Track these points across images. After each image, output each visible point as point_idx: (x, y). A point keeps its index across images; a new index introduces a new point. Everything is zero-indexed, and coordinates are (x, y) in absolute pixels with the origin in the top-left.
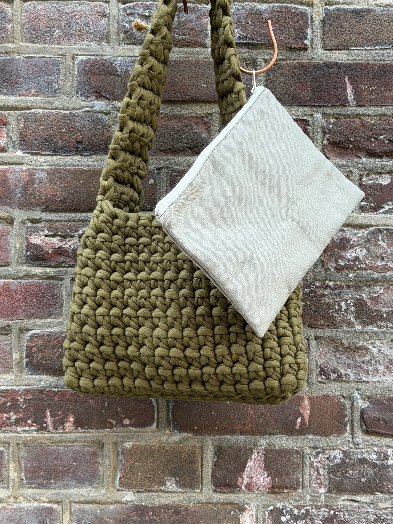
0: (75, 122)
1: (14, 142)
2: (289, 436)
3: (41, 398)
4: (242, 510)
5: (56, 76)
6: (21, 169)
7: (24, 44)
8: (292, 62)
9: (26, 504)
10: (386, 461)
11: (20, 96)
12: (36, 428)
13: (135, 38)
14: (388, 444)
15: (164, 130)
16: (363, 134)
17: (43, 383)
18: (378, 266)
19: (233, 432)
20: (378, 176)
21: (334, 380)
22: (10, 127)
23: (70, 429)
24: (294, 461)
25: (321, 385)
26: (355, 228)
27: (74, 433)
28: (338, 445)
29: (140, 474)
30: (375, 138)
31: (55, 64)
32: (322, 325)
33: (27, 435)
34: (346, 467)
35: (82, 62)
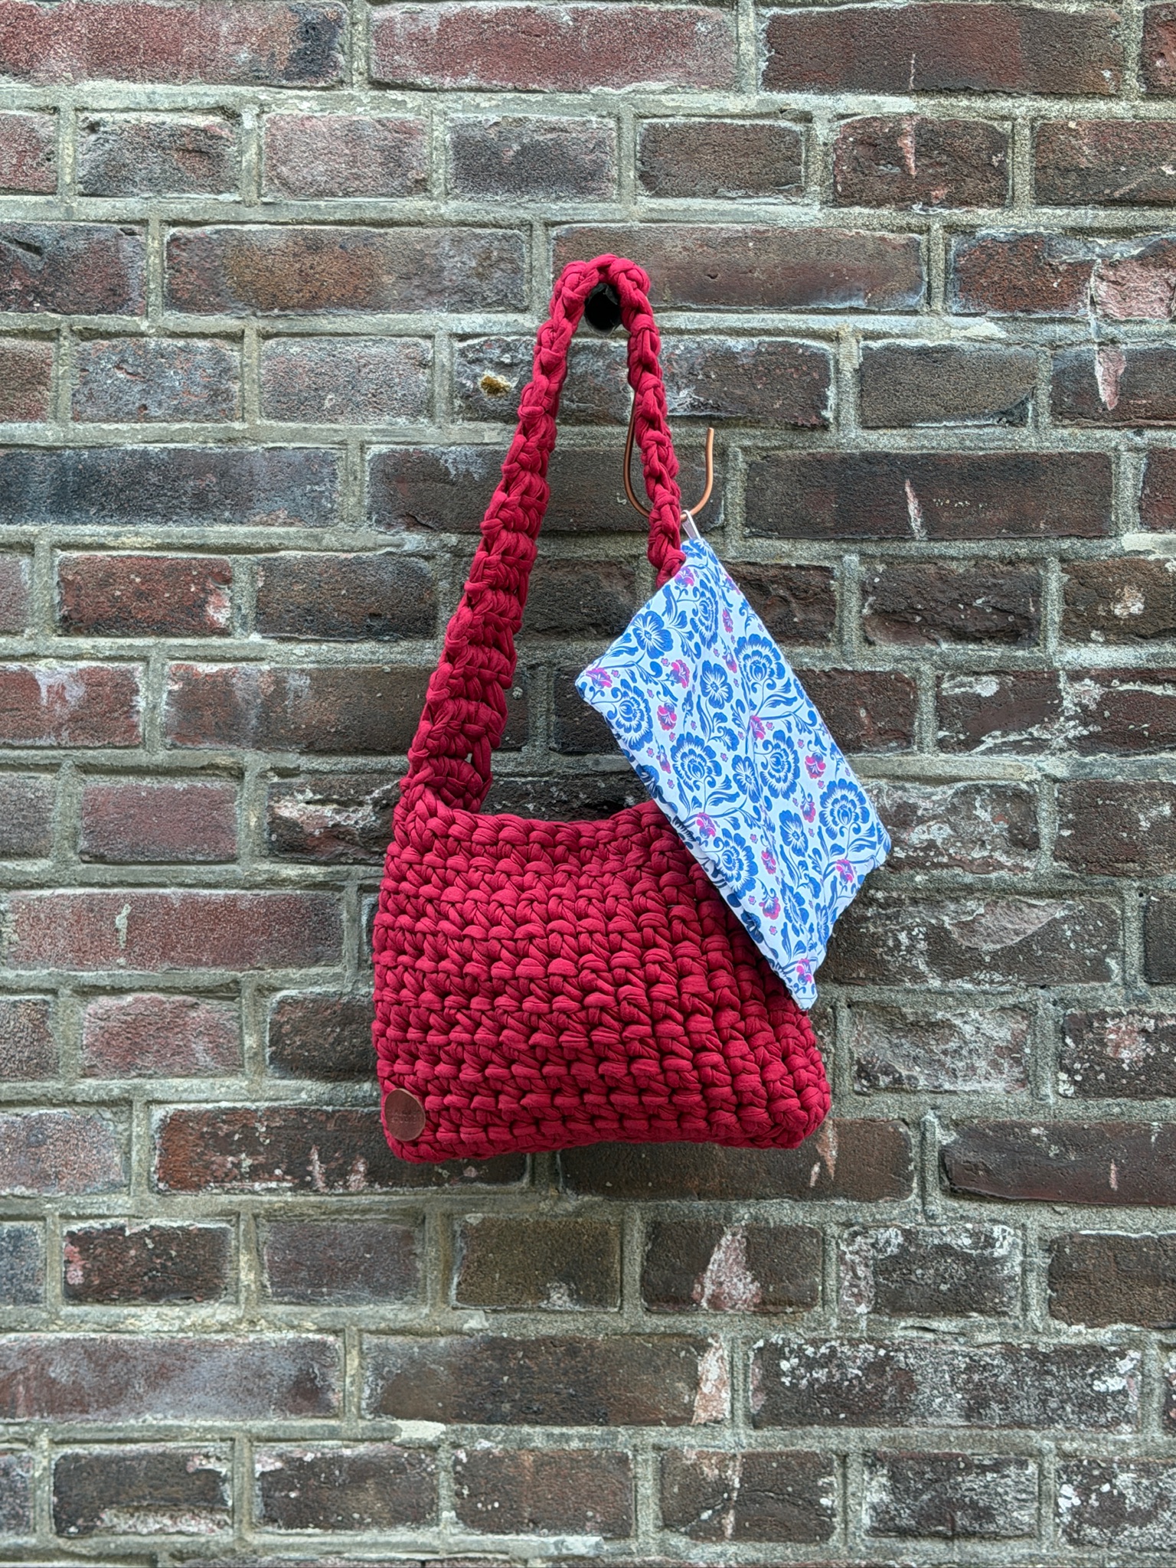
0: (365, 576)
1: (245, 616)
2: (796, 1200)
3: (300, 1125)
4: (702, 1347)
5: (328, 484)
6: (260, 670)
7: (265, 421)
8: (797, 452)
9: (272, 1335)
10: (989, 1250)
11: (256, 524)
12: (290, 1185)
13: (484, 408)
14: (994, 1216)
16: (942, 595)
17: (304, 1095)
18: (974, 859)
19: (683, 1194)
20: (973, 679)
21: (887, 1089)
22: (236, 587)
23: (359, 1187)
24: (805, 1251)
25: (861, 1098)
26: (927, 784)
27: (366, 1194)
28: (895, 1219)
29: (497, 1275)
30: (965, 604)
31: (326, 460)
32: (862, 978)
33: (275, 1199)
34: (909, 1262)
35: (380, 456)
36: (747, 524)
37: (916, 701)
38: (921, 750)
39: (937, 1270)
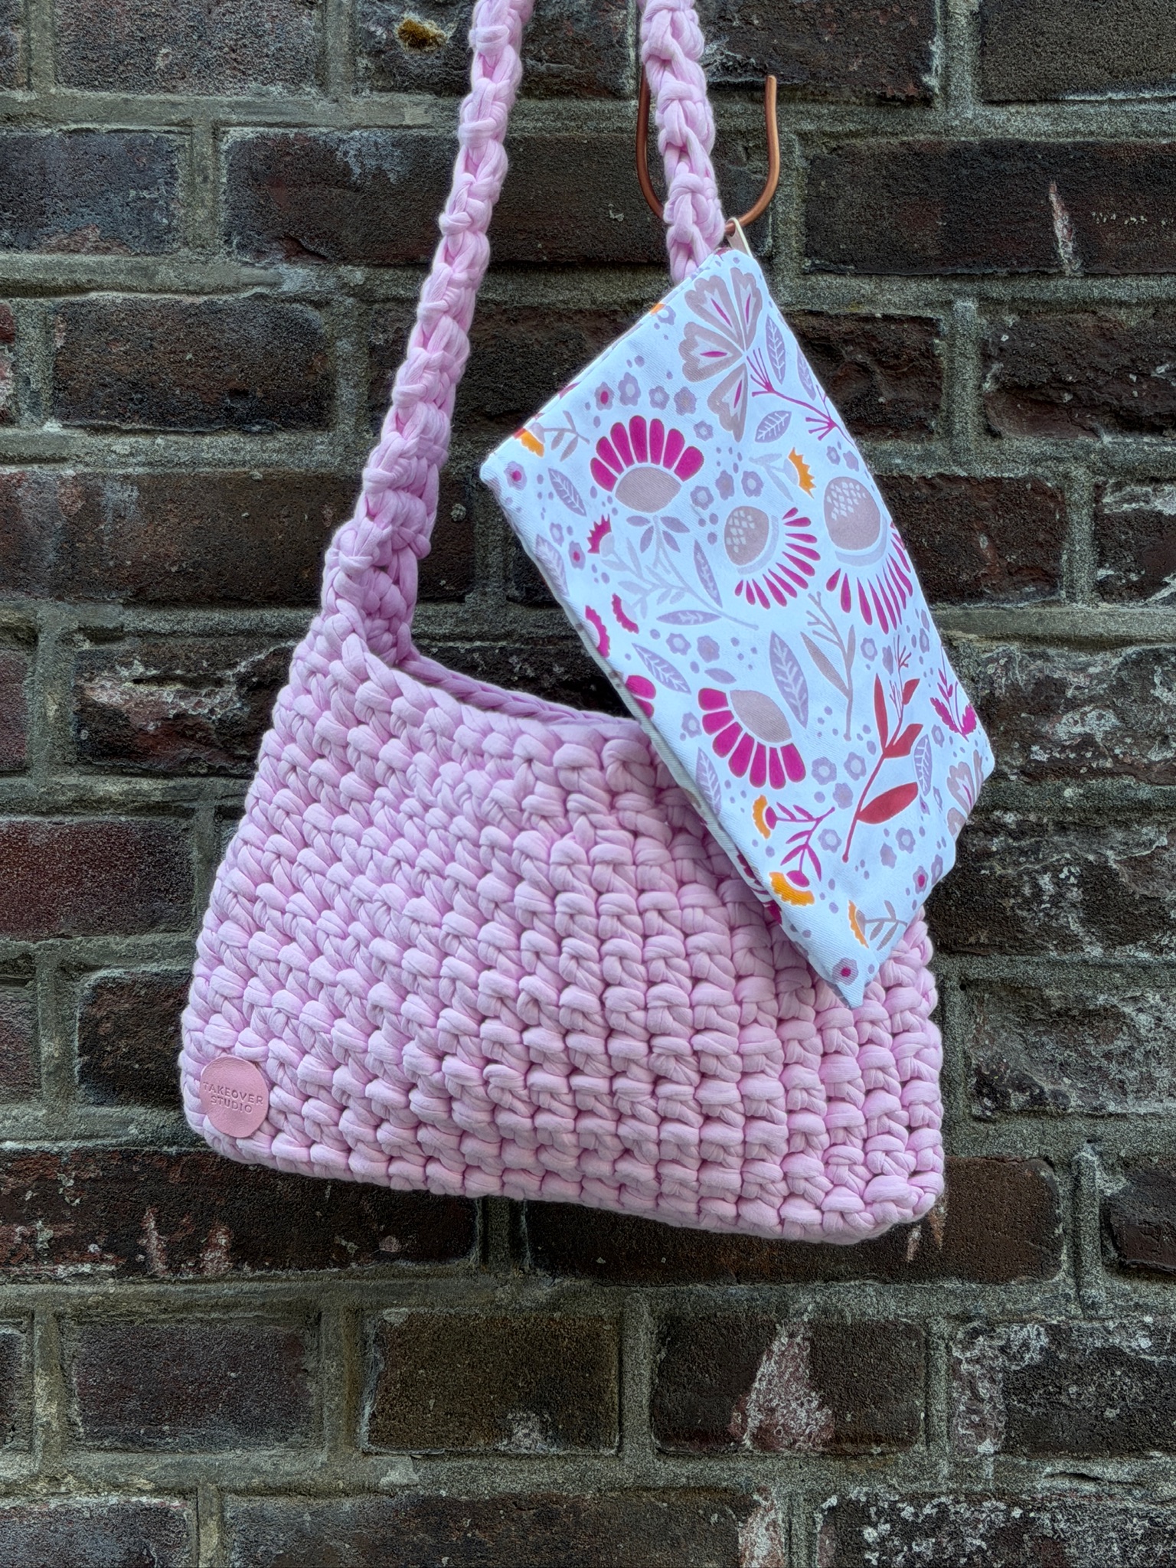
0: (222, 332)
1: (36, 394)
2: (885, 1282)
3: (128, 1176)
4: (744, 1508)
5: (163, 189)
6: (60, 477)
7: (64, 90)
8: (885, 140)
9: (86, 1499)
11: (52, 250)
12: (111, 1268)
13: (404, 71)
15: (496, 352)
16: (1104, 360)
17: (133, 1130)
18: (1152, 763)
19: (712, 1274)
20: (1149, 489)
21: (1021, 1112)
22: (22, 347)
23: (218, 1270)
24: (899, 1359)
25: (981, 1126)
26: (1081, 650)
27: (230, 1280)
28: (1035, 1309)
29: (432, 1402)
30: (1140, 374)
31: (160, 151)
32: (982, 945)
33: (88, 1289)
34: (1058, 1375)
35: (243, 145)
36: (809, 252)
37: (1064, 523)
38: (1072, 597)
39: (1100, 1386)
